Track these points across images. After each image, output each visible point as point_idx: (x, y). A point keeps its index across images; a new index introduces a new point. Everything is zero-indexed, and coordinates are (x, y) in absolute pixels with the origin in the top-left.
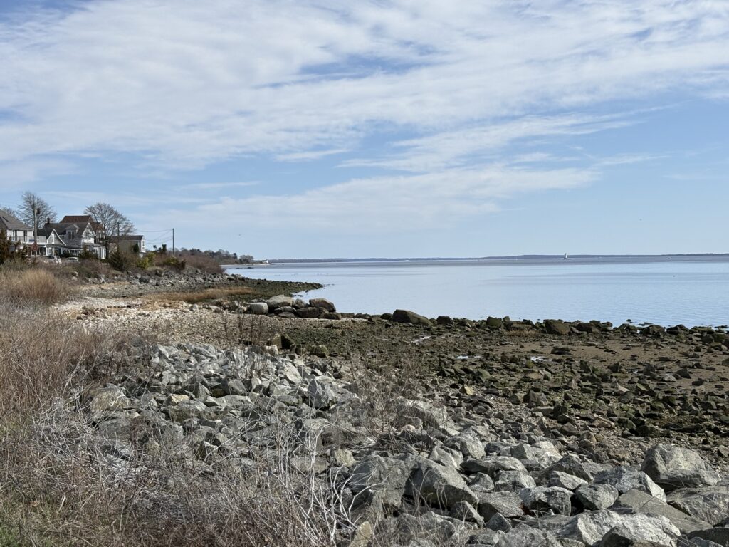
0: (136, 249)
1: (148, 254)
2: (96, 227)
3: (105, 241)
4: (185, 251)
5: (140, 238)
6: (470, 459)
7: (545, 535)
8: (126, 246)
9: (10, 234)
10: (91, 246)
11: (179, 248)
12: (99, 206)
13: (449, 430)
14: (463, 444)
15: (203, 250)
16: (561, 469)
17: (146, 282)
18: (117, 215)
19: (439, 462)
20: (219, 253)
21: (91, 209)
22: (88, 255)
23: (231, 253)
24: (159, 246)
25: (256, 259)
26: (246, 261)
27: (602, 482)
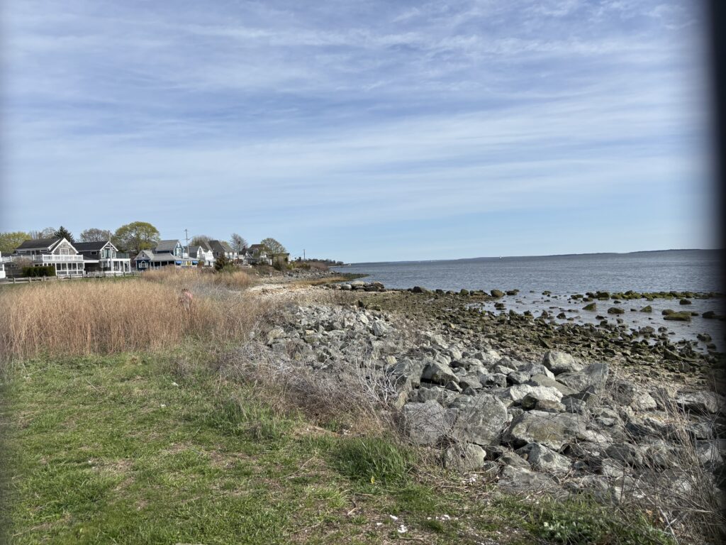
0: (286, 260)
1: (292, 262)
2: (267, 250)
3: (272, 256)
4: (310, 260)
5: (288, 254)
6: (455, 360)
7: (494, 398)
8: (281, 258)
9: (226, 254)
10: (265, 259)
11: (307, 258)
12: (268, 239)
13: (443, 346)
14: (451, 353)
15: (319, 259)
16: (501, 364)
17: (292, 276)
18: (277, 243)
19: (439, 362)
20: (327, 261)
21: (264, 241)
22: (264, 263)
23: (332, 260)
24: (298, 258)
25: (345, 263)
26: (340, 264)
27: (522, 370)
